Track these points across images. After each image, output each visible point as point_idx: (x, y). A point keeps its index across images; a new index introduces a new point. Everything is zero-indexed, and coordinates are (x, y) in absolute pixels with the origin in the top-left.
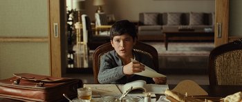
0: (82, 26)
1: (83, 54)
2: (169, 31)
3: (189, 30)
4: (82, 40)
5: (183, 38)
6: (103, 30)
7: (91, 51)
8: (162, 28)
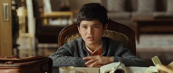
0: (26, 13)
1: (27, 50)
2: (140, 19)
3: (168, 17)
4: (27, 31)
5: (159, 29)
6: (54, 18)
7: (40, 45)
8: (131, 16)
